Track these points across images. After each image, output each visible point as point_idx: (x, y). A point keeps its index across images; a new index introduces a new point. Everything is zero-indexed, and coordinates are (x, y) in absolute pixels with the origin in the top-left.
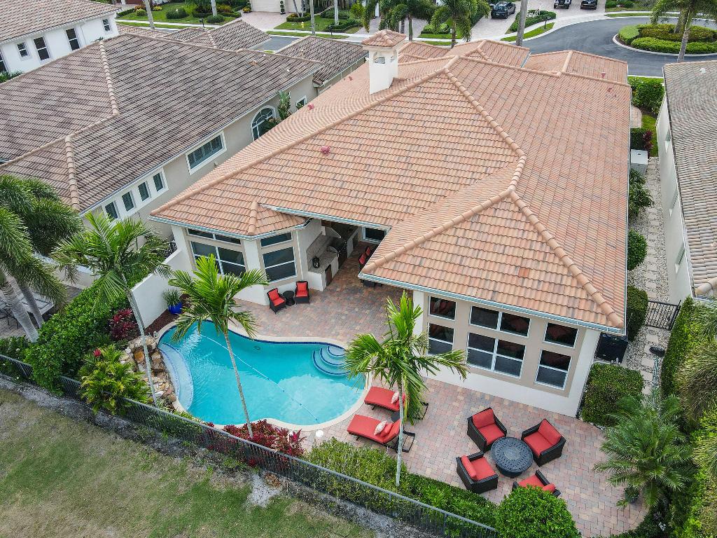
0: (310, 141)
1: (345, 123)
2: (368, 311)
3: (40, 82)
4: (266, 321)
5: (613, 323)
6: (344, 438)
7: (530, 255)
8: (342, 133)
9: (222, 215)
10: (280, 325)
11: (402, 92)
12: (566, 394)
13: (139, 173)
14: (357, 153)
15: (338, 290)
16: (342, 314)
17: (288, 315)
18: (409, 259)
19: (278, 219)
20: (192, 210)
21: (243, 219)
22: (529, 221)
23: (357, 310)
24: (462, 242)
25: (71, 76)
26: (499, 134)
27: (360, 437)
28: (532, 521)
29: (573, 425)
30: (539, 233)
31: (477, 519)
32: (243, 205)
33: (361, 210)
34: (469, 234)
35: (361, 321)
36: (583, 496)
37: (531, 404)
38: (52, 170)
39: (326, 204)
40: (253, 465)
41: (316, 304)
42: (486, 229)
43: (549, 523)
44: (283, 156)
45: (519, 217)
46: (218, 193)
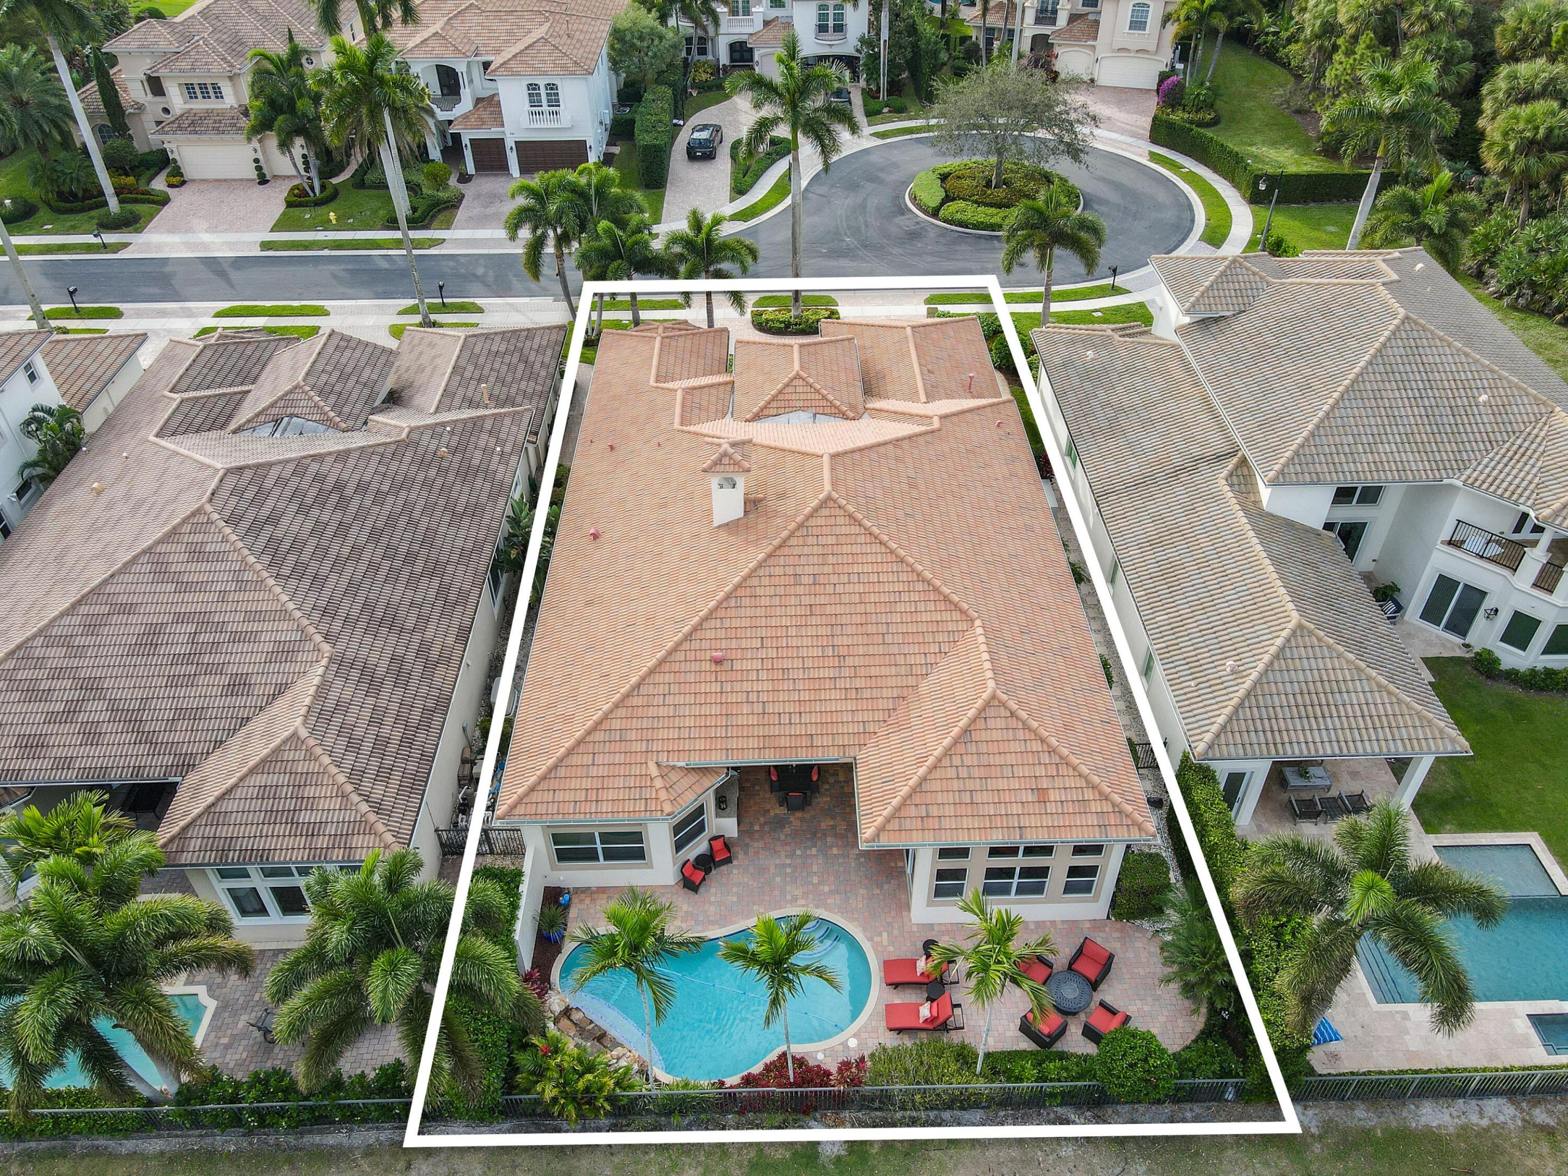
0: (686, 646)
1: (724, 605)
2: (814, 851)
3: (128, 609)
4: (691, 909)
5: (1147, 834)
6: (891, 1041)
7: (1040, 771)
8: (727, 623)
9: (611, 795)
10: (712, 908)
11: (785, 541)
12: (1096, 899)
13: (429, 749)
14: (762, 654)
15: (757, 828)
16: (784, 866)
17: (713, 890)
18: (913, 811)
19: (692, 778)
20: (560, 796)
21: (647, 793)
22: (1027, 727)
23: (798, 852)
24: (963, 773)
25: (184, 587)
26: (936, 589)
27: (900, 1031)
28: (1136, 1064)
29: (1107, 929)
30: (1043, 741)
31: (1074, 1079)
32: (636, 770)
33: (805, 742)
34: (968, 760)
35: (815, 868)
36: (1146, 1008)
37: (1058, 919)
38: (309, 792)
39: (753, 743)
40: (805, 1113)
41: (740, 859)
42: (983, 748)
43: (1151, 1061)
44: (658, 678)
45: (1013, 723)
46: (588, 759)
